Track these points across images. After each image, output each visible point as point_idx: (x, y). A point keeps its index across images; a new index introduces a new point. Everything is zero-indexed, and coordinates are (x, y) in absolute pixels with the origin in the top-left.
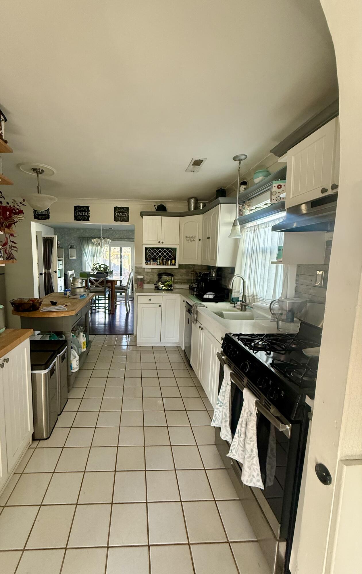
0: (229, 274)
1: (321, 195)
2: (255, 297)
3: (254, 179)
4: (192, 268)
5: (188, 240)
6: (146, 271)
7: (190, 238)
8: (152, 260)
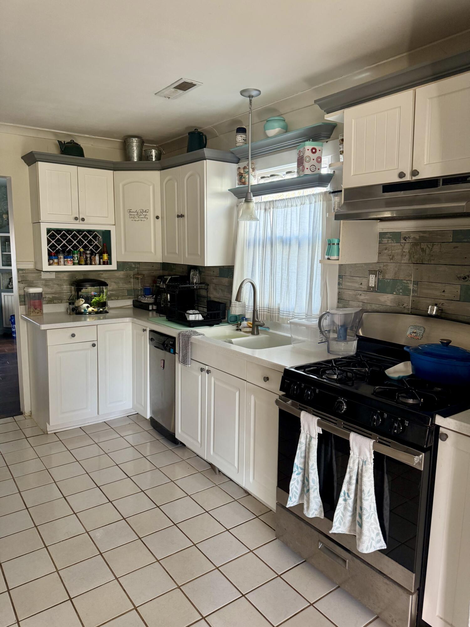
0: (213, 277)
1: (397, 180)
2: (273, 311)
3: (267, 130)
4: (134, 268)
5: (133, 216)
6: (43, 277)
7: (138, 212)
8: (62, 255)
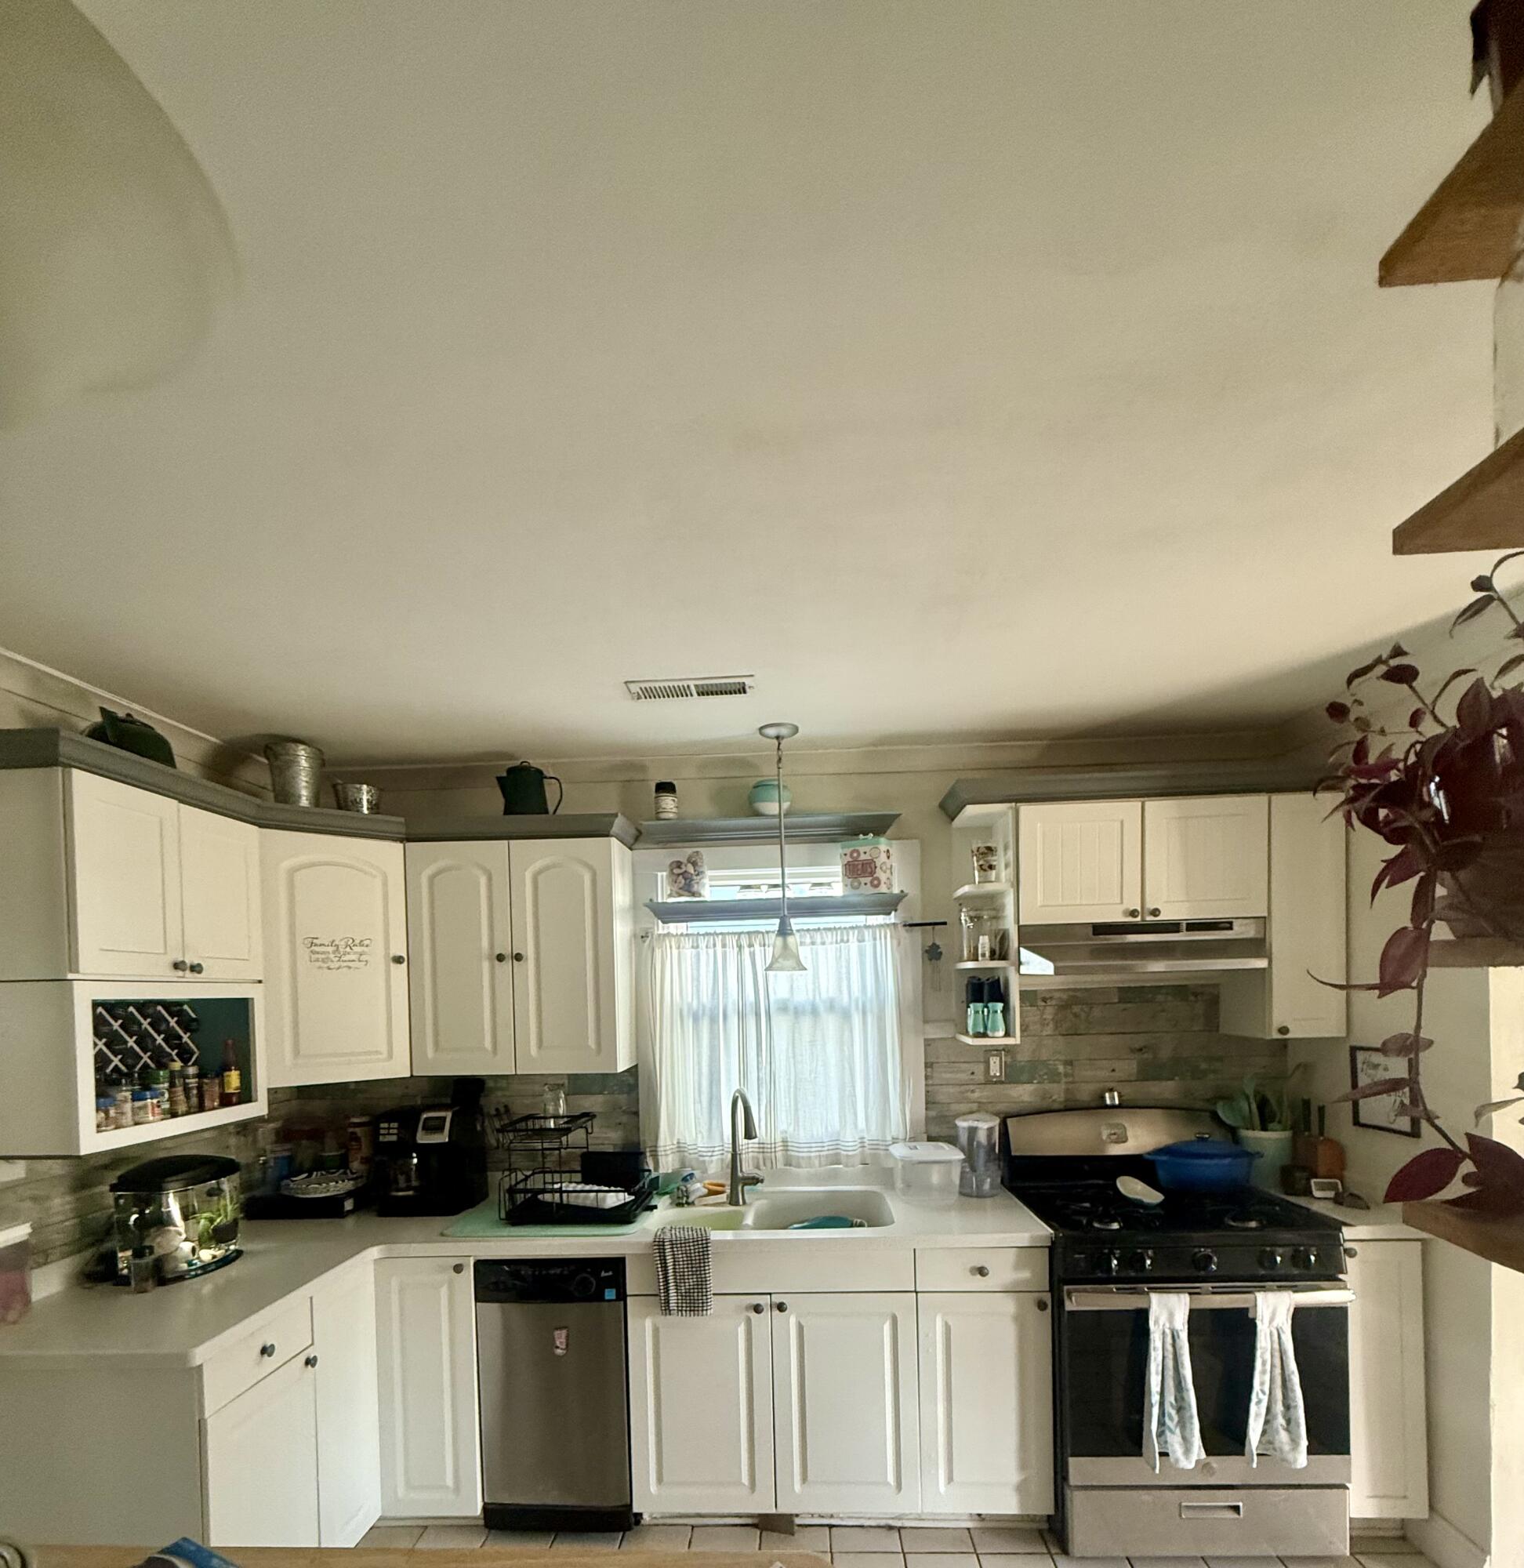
3: (757, 802)
5: (320, 956)
7: (337, 946)
8: (126, 1091)
